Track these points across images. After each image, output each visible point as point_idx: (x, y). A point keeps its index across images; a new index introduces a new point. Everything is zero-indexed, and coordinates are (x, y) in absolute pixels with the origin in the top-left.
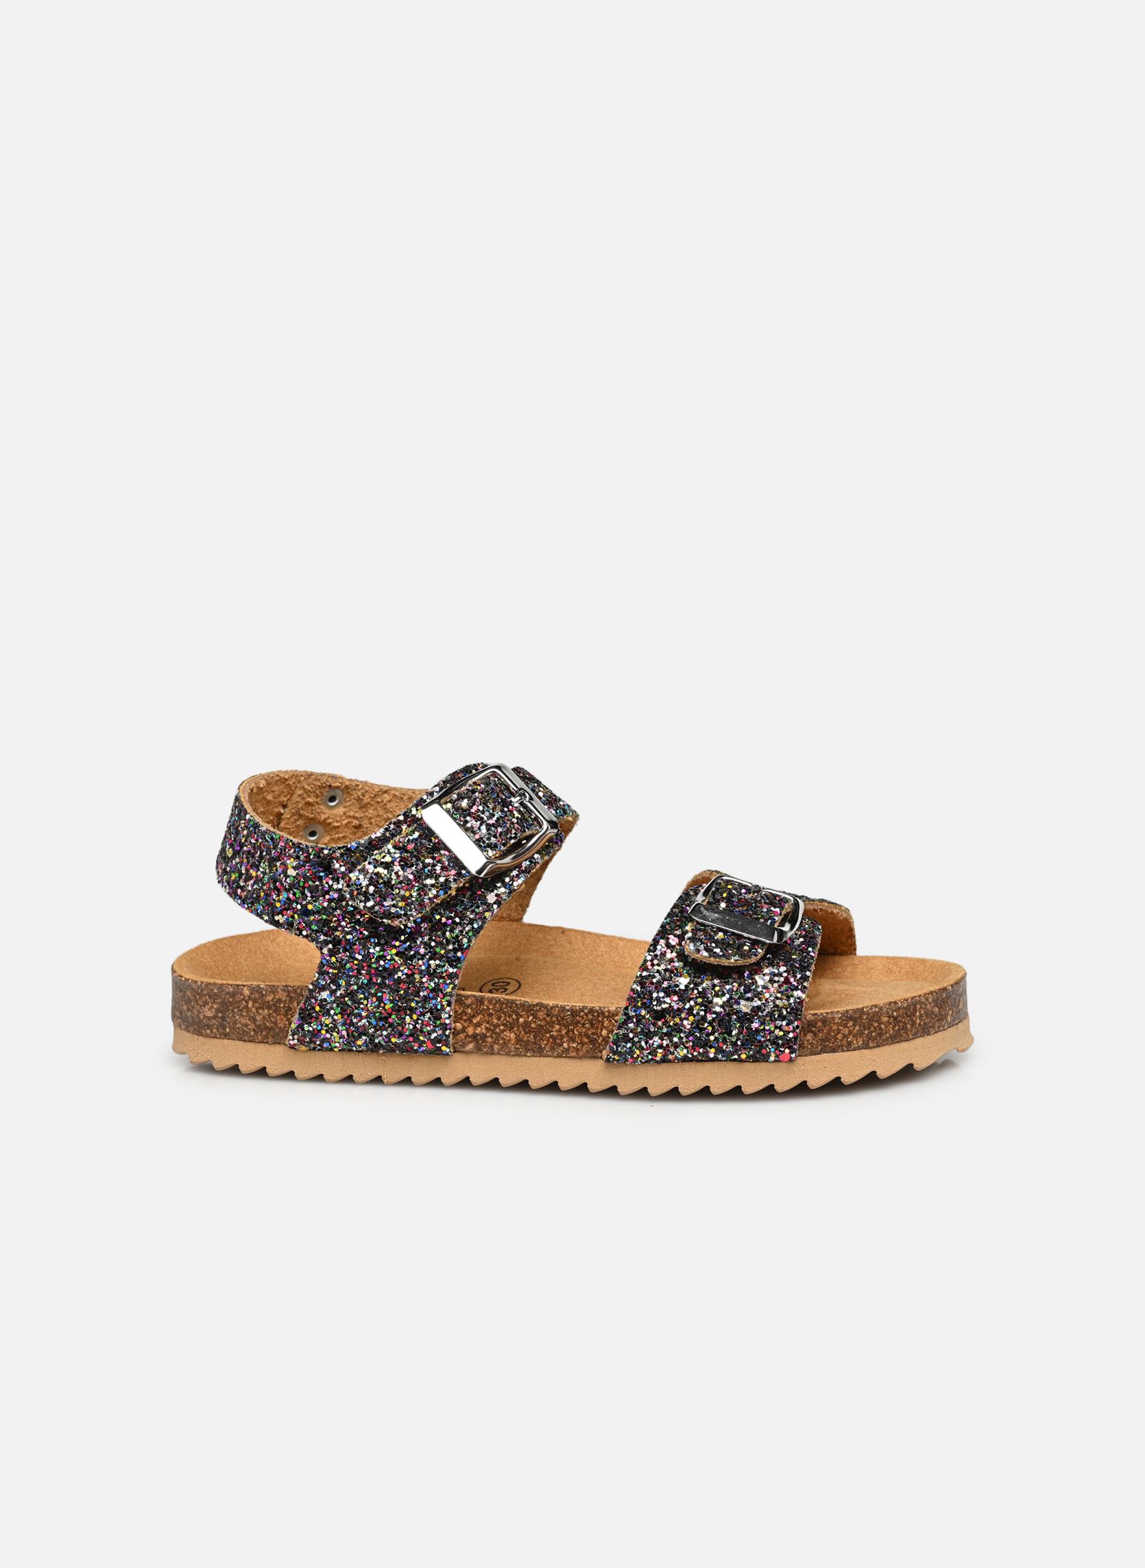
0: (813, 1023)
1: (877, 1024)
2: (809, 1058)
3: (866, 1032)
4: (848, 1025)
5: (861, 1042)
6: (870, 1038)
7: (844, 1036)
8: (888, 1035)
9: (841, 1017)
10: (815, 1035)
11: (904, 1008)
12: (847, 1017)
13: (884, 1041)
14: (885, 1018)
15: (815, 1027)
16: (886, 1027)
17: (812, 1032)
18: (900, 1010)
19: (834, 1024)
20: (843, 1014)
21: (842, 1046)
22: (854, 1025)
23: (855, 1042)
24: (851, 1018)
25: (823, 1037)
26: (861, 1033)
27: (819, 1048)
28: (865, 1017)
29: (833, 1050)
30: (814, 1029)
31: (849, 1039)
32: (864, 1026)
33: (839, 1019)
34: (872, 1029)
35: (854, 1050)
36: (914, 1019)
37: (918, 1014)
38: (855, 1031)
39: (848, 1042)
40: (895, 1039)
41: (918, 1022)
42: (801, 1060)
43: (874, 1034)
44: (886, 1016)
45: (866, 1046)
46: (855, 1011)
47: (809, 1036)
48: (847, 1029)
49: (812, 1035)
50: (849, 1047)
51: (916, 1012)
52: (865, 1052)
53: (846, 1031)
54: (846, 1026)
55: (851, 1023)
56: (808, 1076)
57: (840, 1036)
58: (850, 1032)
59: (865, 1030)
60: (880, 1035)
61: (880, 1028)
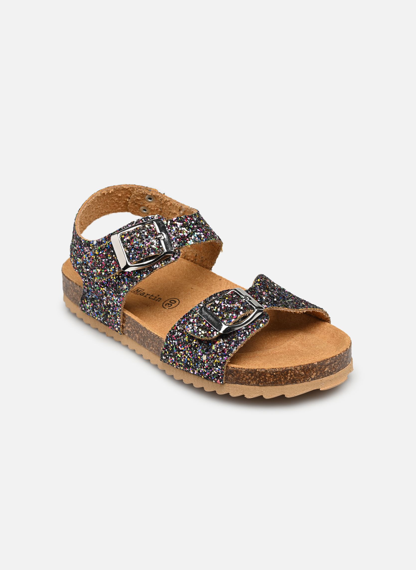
0: (232, 371)
1: (264, 377)
2: (230, 385)
3: (258, 379)
4: (249, 375)
5: (255, 383)
6: (259, 382)
7: (247, 379)
8: (269, 382)
9: (245, 371)
10: (233, 376)
11: (280, 372)
12: (248, 372)
13: (267, 384)
14: (268, 375)
15: (233, 373)
16: (269, 378)
17: (232, 375)
18: (278, 373)
19: (242, 373)
20: (246, 370)
21: (246, 383)
22: (252, 376)
23: (252, 382)
24: (250, 373)
25: (237, 378)
26: (255, 379)
27: (235, 382)
28: (257, 373)
29: (242, 384)
30: (232, 374)
31: (249, 381)
32: (257, 377)
33: (244, 372)
34: (261, 378)
35: (252, 385)
36: (287, 376)
37: (289, 374)
38: (252, 378)
39: (248, 382)
40: (275, 384)
41: (289, 378)
42: (226, 384)
43: (262, 381)
44: (269, 374)
45: (257, 385)
46: (252, 370)
47: (230, 376)
48: (248, 376)
49: (232, 376)
50: (249, 384)
51: (288, 374)
52: (257, 387)
53: (248, 378)
54: (247, 375)
55: (250, 375)
56: (230, 391)
57: (244, 379)
58: (250, 378)
59: (257, 378)
60: (265, 381)
61: (265, 379)
